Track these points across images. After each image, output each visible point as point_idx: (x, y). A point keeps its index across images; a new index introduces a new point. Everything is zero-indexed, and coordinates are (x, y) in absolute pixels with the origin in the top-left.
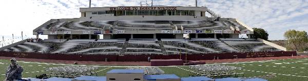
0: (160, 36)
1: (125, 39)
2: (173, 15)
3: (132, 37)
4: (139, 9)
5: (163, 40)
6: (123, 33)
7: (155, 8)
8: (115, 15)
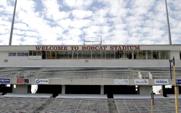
0: (111, 91)
1: (52, 95)
2: (135, 58)
3: (63, 90)
4: (80, 49)
5: (116, 97)
6: (47, 83)
7: (105, 46)
8: (44, 57)
